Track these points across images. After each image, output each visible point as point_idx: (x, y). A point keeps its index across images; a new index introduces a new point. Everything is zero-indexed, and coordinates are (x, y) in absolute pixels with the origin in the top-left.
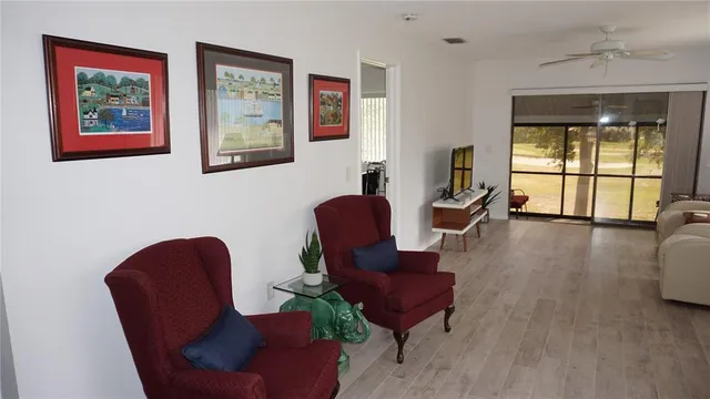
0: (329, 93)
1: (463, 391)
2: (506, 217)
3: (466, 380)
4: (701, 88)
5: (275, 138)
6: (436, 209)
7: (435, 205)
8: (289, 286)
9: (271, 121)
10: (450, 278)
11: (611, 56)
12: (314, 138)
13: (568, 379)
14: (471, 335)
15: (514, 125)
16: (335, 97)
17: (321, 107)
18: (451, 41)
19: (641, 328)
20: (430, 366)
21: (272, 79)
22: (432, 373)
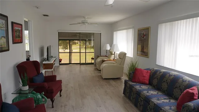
0: (17, 28)
1: (74, 109)
2: (59, 65)
3: (73, 107)
4: (100, 32)
5: (4, 43)
6: (44, 64)
7: (44, 63)
8: (17, 92)
9: (2, 37)
10: (60, 82)
11: (86, 24)
12: (14, 43)
13: (94, 99)
14: (67, 96)
15: (59, 40)
16: (19, 30)
17: (15, 33)
18: (44, 15)
19: (102, 85)
20: (62, 106)
21: (2, 22)
22: (63, 107)
